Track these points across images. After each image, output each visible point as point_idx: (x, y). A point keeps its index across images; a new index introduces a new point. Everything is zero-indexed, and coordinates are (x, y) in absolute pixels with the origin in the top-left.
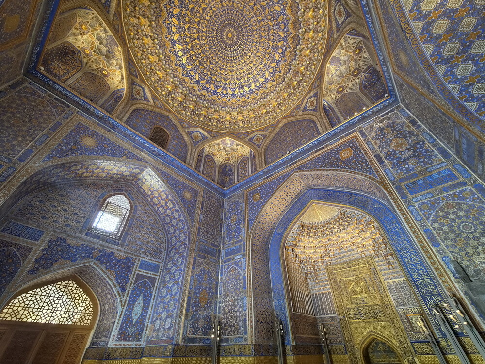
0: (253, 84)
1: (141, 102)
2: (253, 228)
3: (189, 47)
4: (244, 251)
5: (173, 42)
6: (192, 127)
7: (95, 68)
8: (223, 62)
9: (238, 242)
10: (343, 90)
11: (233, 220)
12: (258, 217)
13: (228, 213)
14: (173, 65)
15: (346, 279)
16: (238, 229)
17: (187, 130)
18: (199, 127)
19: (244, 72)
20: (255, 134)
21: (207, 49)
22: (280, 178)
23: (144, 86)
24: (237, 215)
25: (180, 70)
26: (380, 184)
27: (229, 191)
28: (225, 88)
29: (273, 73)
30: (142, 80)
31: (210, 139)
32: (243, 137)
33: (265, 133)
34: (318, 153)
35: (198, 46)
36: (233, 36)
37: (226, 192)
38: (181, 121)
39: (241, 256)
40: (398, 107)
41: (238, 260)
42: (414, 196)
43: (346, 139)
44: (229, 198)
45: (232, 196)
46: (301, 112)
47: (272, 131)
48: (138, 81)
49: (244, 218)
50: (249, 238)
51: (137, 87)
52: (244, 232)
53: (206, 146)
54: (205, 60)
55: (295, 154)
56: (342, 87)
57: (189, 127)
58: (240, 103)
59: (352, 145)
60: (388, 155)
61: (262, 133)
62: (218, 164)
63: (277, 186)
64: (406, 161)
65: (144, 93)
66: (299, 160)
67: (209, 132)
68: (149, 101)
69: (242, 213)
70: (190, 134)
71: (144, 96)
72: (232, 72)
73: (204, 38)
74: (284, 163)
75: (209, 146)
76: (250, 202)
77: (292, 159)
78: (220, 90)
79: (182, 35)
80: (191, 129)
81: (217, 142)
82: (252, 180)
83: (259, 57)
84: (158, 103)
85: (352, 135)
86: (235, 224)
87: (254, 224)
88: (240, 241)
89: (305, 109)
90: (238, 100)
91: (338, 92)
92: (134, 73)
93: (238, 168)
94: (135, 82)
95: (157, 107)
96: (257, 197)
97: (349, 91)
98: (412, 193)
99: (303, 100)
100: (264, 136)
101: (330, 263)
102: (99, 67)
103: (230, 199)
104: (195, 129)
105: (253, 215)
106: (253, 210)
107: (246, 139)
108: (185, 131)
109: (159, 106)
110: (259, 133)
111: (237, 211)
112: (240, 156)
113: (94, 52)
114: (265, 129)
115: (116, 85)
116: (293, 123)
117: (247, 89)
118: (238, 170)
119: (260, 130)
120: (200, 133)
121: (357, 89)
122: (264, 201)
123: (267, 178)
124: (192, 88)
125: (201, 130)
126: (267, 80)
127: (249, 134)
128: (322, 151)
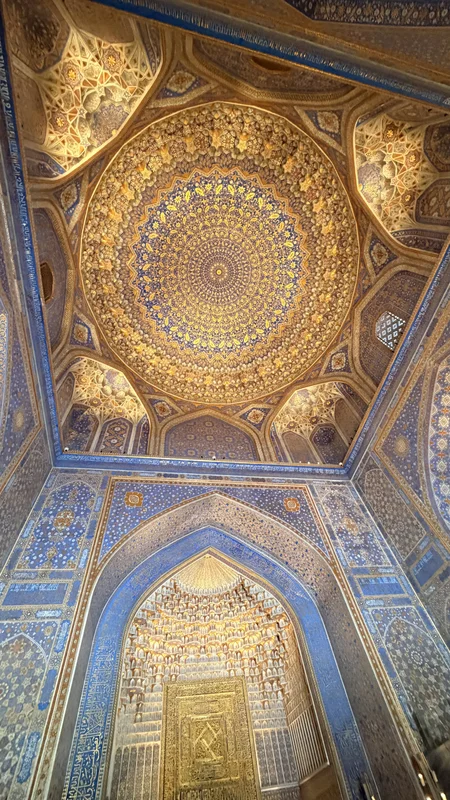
0: (198, 340)
1: (61, 211)
2: (109, 555)
3: (172, 232)
4: (71, 602)
5: (163, 208)
6: (87, 315)
7: (56, 99)
8: (189, 285)
9: (59, 575)
10: (293, 427)
11: (62, 521)
12: (127, 538)
13: (52, 502)
14: (137, 225)
15: (195, 717)
16: (69, 544)
17: (76, 311)
18: (94, 323)
19: (199, 318)
20: (162, 398)
21: (186, 257)
22: (188, 488)
23: (82, 199)
24: (78, 514)
25: (137, 238)
26: (331, 565)
27: (72, 458)
28: (164, 312)
29: (230, 350)
30: (90, 192)
31: (97, 355)
32: (143, 389)
33: (176, 408)
34: (255, 484)
35: (180, 243)
36: (222, 275)
37: (64, 457)
38: (78, 292)
39: (58, 614)
40: (349, 484)
41: (46, 621)
42: (368, 597)
43: (293, 485)
44: (66, 471)
45: (76, 471)
46: (237, 416)
47: (187, 413)
48: (85, 186)
49: (92, 527)
50: (93, 577)
51: (75, 190)
52: (84, 557)
53: (86, 358)
54: (173, 262)
55: (222, 466)
56: (295, 424)
57: (81, 310)
58: (168, 344)
59: (298, 497)
60: (340, 532)
61: (173, 405)
62: (75, 399)
63: (181, 499)
64: (358, 547)
65: (73, 206)
66: (227, 479)
67: (102, 344)
68: (68, 222)
69: (90, 516)
70: (76, 320)
71: (69, 210)
72: (188, 304)
73: (195, 244)
74: (200, 469)
75: (90, 362)
76: (116, 502)
77: (216, 470)
78: (158, 308)
79: (179, 215)
80: (81, 316)
81: (104, 366)
82: (134, 464)
83: (229, 321)
84: (74, 237)
85: (301, 485)
86: (65, 532)
87: (113, 550)
88: (69, 575)
89: (244, 416)
90: (168, 340)
91: (289, 427)
92: (93, 175)
93: (104, 428)
94: (80, 182)
95: (69, 241)
96: (134, 499)
97: (298, 433)
98: (365, 594)
99: (246, 405)
100: (174, 412)
101: (176, 676)
102: (62, 106)
103: (67, 475)
104: (86, 321)
105: (116, 529)
106: (119, 519)
107: (148, 397)
108: (73, 311)
109: (73, 242)
110: (168, 401)
111: (79, 507)
112: (117, 413)
113: (82, 90)
114: (179, 403)
115: (58, 153)
116: (222, 423)
117: (187, 337)
118: (102, 432)
119: (171, 398)
120: (89, 333)
121: (307, 436)
122: (149, 513)
123: (165, 476)
124: (129, 272)
125: (93, 331)
126: (217, 350)
127: (155, 393)
128: (262, 484)
